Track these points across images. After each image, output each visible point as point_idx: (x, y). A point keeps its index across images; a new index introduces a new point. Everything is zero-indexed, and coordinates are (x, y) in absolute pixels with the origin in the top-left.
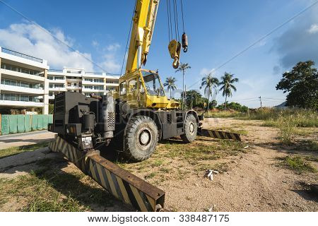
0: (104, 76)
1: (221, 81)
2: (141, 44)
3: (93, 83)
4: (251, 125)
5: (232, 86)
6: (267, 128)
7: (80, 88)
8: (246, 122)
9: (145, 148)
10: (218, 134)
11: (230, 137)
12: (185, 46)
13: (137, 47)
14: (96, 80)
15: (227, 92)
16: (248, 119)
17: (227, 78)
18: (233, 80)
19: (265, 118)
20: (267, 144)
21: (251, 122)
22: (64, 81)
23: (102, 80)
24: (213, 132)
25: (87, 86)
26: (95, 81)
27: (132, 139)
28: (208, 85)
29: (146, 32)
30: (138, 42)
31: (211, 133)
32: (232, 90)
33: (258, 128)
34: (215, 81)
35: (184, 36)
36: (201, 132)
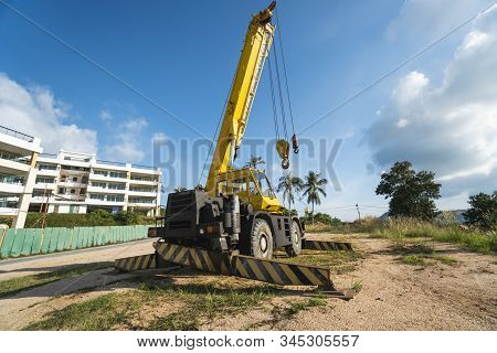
0: (129, 168)
1: (305, 182)
2: (235, 137)
3: (108, 178)
5: (321, 190)
7: (83, 186)
10: (326, 245)
11: (340, 248)
12: (295, 147)
13: (230, 140)
14: (114, 174)
17: (312, 178)
18: (321, 182)
22: (56, 173)
23: (123, 174)
24: (320, 243)
25: (95, 183)
26: (112, 175)
27: (255, 243)
28: (288, 187)
30: (231, 135)
32: (320, 195)
34: (296, 181)
35: (294, 137)
36: (306, 244)
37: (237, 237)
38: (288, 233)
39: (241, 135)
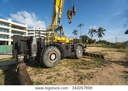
2: (57, 14)
4: (111, 51)
5: (103, 33)
6: (119, 53)
8: (108, 49)
9: (53, 62)
10: (93, 55)
11: (99, 57)
12: (74, 12)
13: (55, 15)
15: (100, 36)
16: (110, 48)
17: (100, 30)
18: (103, 30)
19: (118, 47)
20: (118, 62)
21: (111, 49)
24: (90, 54)
27: (45, 57)
28: (92, 33)
29: (59, 8)
30: (55, 13)
31: (89, 54)
32: (102, 35)
33: (114, 52)
34: (95, 31)
35: (73, 7)
36: (85, 54)
37: (34, 55)
38: (73, 51)
39: (61, 13)
